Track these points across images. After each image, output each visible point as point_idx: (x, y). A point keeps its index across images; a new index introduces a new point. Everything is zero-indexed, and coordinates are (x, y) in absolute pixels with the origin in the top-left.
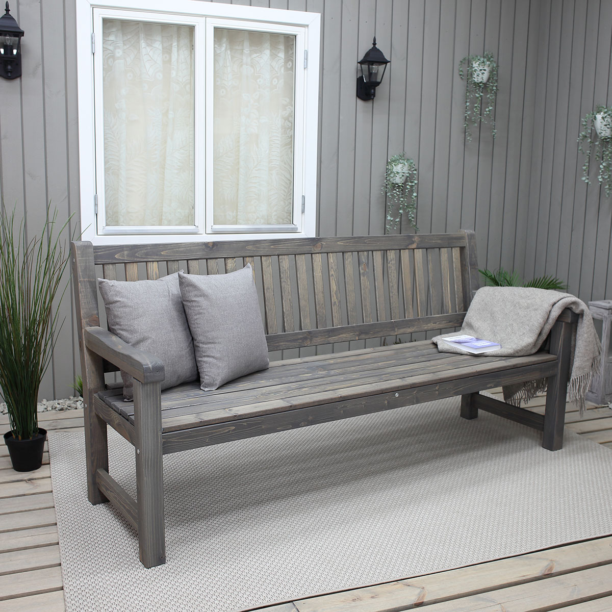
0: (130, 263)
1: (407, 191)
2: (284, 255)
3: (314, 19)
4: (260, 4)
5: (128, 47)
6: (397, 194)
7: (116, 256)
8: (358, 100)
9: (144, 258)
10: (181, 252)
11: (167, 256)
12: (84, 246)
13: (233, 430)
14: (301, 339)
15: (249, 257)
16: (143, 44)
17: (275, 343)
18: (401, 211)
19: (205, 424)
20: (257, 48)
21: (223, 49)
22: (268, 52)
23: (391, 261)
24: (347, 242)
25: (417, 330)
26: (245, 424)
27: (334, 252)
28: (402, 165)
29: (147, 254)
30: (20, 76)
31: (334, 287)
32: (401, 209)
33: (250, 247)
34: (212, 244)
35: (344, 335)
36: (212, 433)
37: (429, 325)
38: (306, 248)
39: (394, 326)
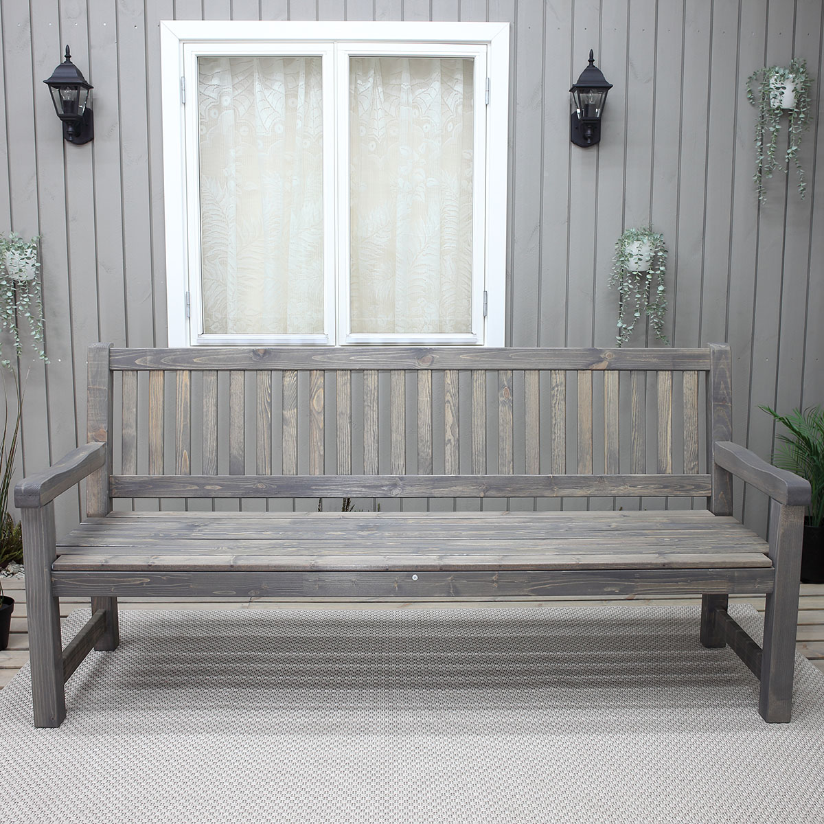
0: (155, 370)
1: (647, 282)
2: (371, 370)
3: (499, 32)
4: (417, 17)
5: (240, 91)
6: (629, 288)
7: (136, 362)
8: (573, 146)
9: (171, 365)
10: (220, 360)
11: (201, 364)
12: (98, 348)
13: (148, 583)
14: (386, 486)
15: (317, 370)
16: (258, 87)
17: (346, 488)
18: (637, 314)
19: (109, 569)
20: (423, 81)
21: (369, 85)
22: (437, 85)
23: (557, 386)
24: (477, 356)
25: (596, 493)
26: (164, 578)
27: (453, 370)
28: (640, 242)
29: (175, 361)
30: (92, 139)
31: (450, 418)
32: (637, 311)
33: (318, 358)
34: (262, 352)
35: (460, 488)
36: (119, 582)
37: (621, 488)
38: (407, 363)
39: (551, 483)
